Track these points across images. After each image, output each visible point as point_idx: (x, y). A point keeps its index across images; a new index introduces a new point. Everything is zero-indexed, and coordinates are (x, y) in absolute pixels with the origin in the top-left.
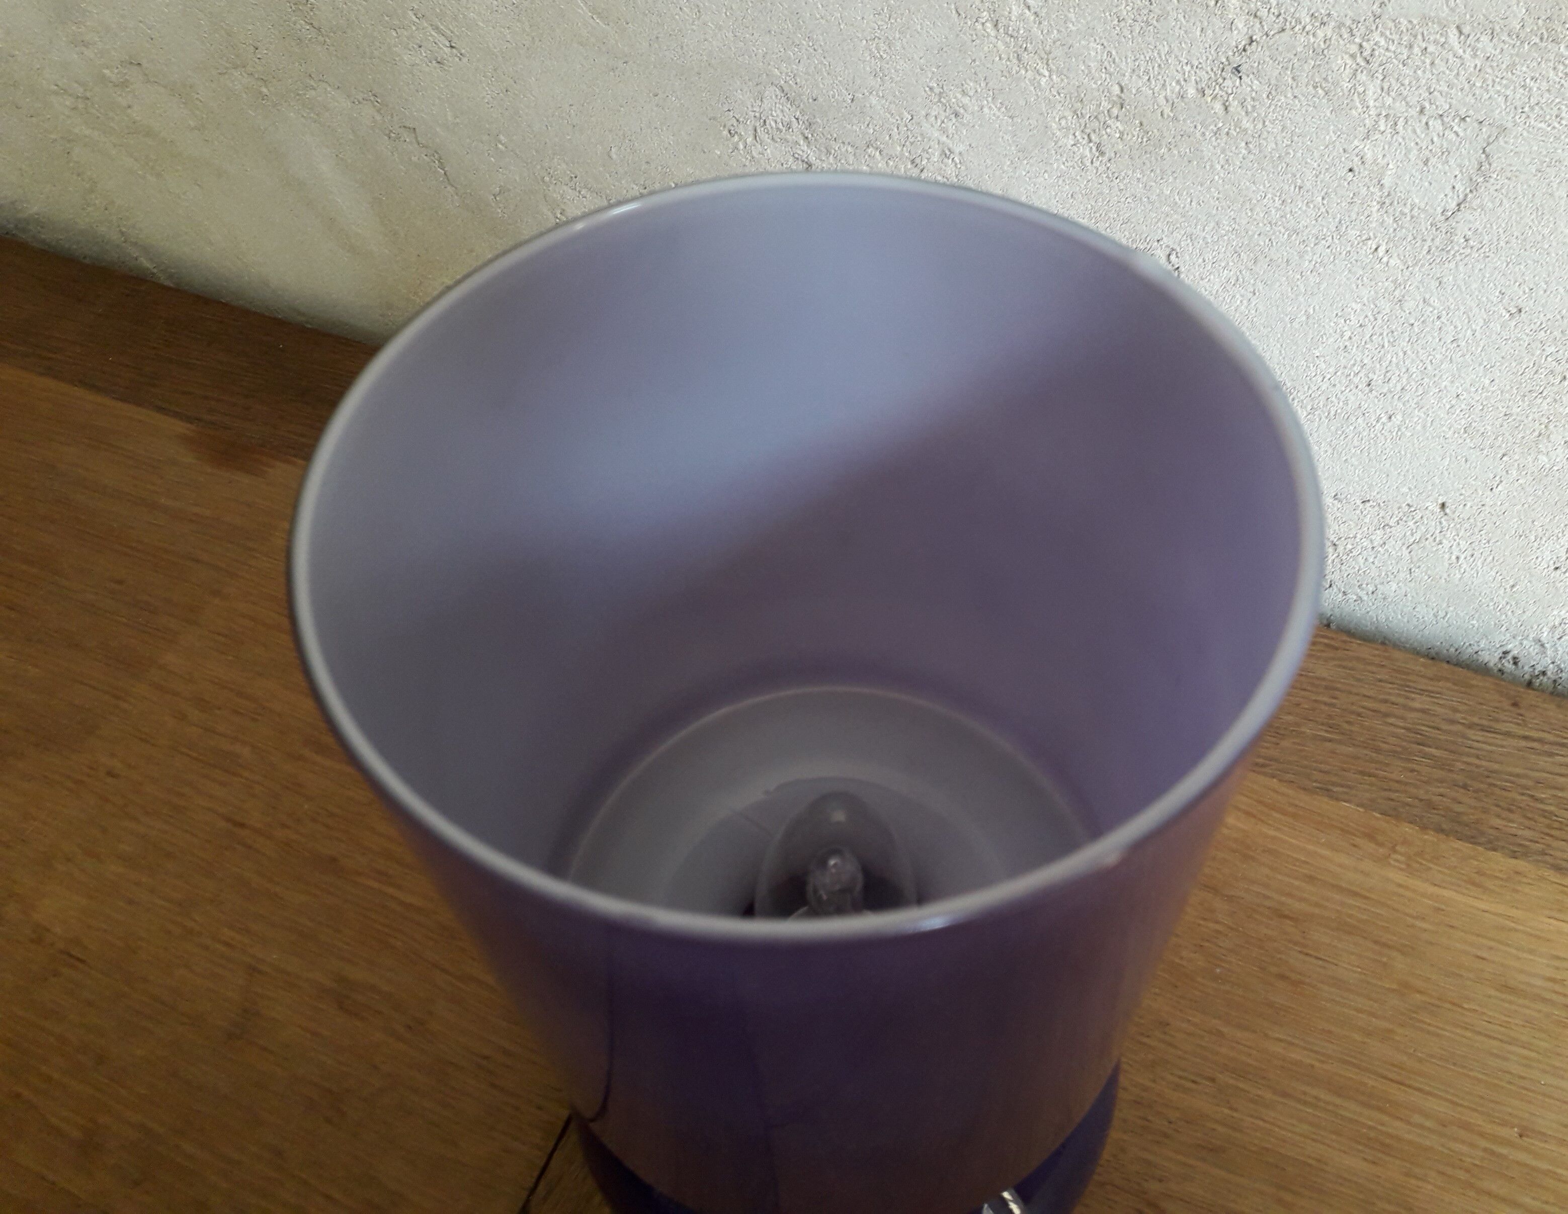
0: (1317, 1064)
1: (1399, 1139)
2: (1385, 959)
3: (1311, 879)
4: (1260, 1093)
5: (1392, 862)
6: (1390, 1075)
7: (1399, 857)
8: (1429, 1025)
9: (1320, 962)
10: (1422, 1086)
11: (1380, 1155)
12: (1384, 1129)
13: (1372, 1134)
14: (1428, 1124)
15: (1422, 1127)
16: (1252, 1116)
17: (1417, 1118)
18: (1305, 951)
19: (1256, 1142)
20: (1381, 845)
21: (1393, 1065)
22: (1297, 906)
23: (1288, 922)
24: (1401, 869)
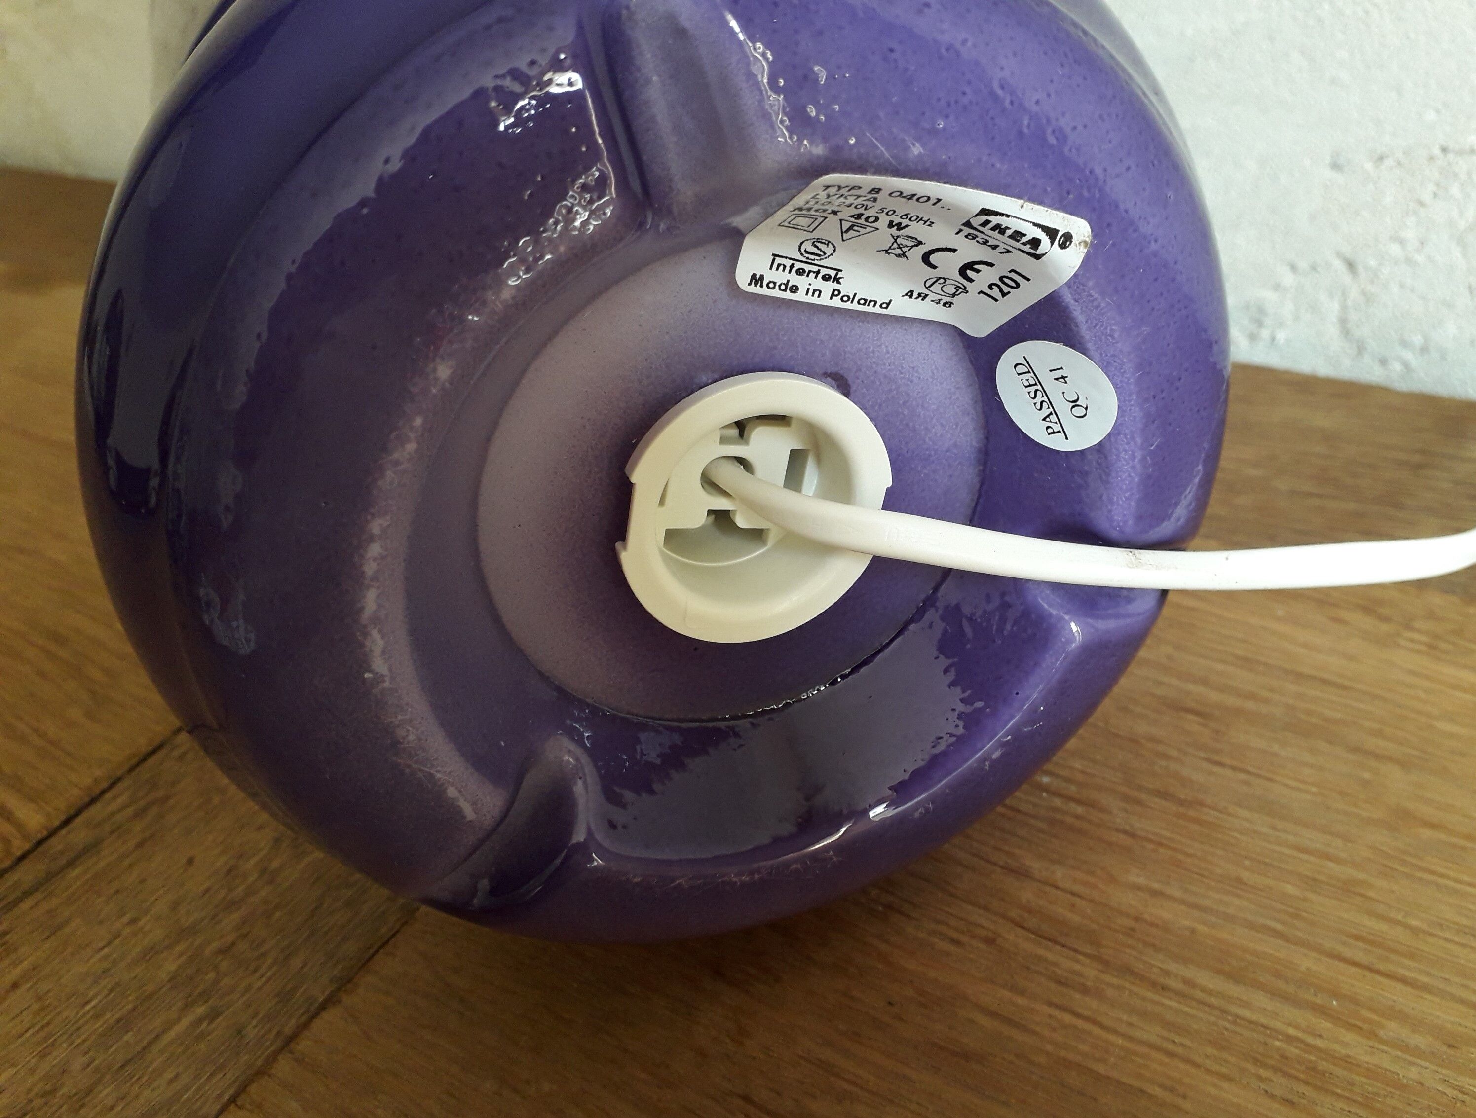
0: (1201, 928)
1: (1347, 1062)
2: (1367, 775)
3: (1246, 663)
4: (1077, 967)
5: (1402, 642)
6: (1347, 953)
7: (1416, 636)
8: (1442, 876)
9: (1242, 776)
10: (1408, 974)
11: (1302, 1089)
12: (1319, 1042)
13: (1293, 1051)
14: (1420, 1040)
15: (1405, 1048)
16: (1050, 1004)
17: (1392, 1029)
18: (1216, 758)
19: (1049, 1048)
20: (1386, 619)
21: (1357, 938)
22: (1214, 696)
23: (1191, 717)
24: (1419, 652)
